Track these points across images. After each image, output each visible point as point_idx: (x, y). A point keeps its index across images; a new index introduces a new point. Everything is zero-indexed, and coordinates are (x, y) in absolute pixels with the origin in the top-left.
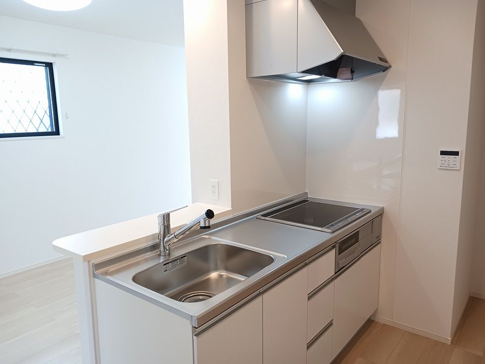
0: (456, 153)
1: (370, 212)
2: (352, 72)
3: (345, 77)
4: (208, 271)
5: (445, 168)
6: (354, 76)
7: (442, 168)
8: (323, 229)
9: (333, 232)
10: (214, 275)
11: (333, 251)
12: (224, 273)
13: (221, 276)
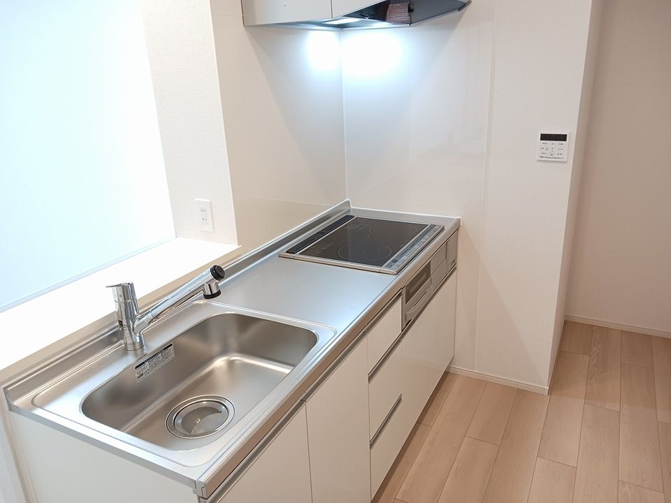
0: (562, 138)
1: (443, 229)
2: (410, 11)
3: (399, 19)
4: (210, 359)
5: (546, 159)
6: (412, 17)
7: (542, 159)
8: (383, 269)
9: (398, 272)
10: (220, 363)
11: (400, 301)
12: (237, 358)
13: (231, 364)
